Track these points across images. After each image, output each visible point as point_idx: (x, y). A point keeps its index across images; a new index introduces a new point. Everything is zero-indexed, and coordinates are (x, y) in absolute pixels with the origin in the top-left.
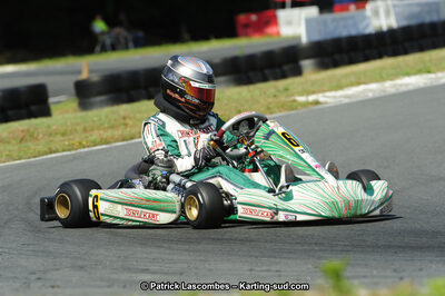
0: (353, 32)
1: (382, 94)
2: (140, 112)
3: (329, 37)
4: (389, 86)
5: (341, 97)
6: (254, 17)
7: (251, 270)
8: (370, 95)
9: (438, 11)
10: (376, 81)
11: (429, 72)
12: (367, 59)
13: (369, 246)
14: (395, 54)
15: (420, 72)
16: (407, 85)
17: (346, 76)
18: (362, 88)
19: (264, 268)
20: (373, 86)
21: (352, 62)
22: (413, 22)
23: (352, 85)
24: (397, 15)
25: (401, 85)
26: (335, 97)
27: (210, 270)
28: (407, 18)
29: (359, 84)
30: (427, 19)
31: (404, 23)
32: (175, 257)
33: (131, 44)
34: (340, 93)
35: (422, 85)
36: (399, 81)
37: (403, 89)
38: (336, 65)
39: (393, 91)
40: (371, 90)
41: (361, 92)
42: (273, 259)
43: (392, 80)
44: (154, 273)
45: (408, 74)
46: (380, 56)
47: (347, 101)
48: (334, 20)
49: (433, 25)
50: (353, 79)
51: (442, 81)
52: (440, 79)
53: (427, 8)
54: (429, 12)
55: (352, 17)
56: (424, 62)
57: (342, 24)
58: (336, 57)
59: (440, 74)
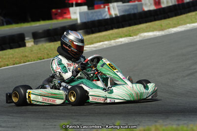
0: (100, 18)
1: (110, 46)
2: (5, 55)
3: (89, 20)
4: (113, 43)
5: (92, 47)
6: (59, 11)
7: (44, 125)
8: (105, 46)
9: (137, 8)
10: (108, 40)
11: (130, 36)
12: (106, 30)
13: (96, 113)
14: (118, 27)
15: (126, 36)
16: (121, 42)
17: (96, 38)
18: (101, 43)
19: (50, 124)
20: (106, 42)
21: (100, 31)
22: (126, 13)
23: (97, 42)
24: (119, 10)
25: (118, 42)
26: (90, 47)
27: (27, 125)
28: (123, 12)
29: (100, 42)
30: (132, 12)
31: (122, 14)
32: (14, 120)
33: (5, 23)
34: (92, 46)
35: (127, 42)
36: (117, 40)
37: (119, 44)
38: (93, 33)
39: (114, 44)
40: (105, 44)
41: (101, 45)
42: (54, 120)
43: (114, 40)
44: (4, 127)
45: (121, 37)
46: (112, 29)
47: (95, 49)
48: (92, 13)
49: (134, 15)
50: (98, 39)
51: (136, 40)
52: (135, 39)
53: (132, 7)
54: (133, 9)
55: (100, 11)
56: (130, 31)
57: (95, 14)
58: (93, 29)
59: (135, 37)
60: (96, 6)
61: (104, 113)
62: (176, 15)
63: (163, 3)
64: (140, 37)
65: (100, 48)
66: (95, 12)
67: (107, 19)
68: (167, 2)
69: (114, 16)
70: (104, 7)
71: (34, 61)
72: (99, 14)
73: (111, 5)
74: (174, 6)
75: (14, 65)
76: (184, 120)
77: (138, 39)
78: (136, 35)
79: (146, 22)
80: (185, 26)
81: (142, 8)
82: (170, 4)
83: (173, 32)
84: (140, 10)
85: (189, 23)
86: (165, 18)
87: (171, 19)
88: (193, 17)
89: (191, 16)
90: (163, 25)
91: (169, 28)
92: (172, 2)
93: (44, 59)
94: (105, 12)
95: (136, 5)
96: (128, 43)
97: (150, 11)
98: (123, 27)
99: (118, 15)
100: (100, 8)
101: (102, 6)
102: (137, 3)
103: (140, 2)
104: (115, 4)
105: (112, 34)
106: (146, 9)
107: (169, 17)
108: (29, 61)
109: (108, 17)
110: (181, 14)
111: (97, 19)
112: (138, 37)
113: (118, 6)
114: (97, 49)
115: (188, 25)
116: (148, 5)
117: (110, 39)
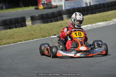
3: (72, 8)
14: (92, 13)
25: (98, 25)
36: (97, 24)
39: (96, 27)
40: (88, 26)
43: (95, 23)
51: (111, 24)
59: (110, 22)
64: (113, 21)
71: (39, 38)
75: (25, 41)
93: (46, 37)
96: (105, 26)
108: (36, 38)
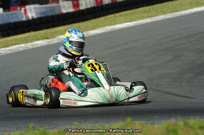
0: (16, 20)
1: (27, 49)
4: (30, 45)
5: (8, 50)
8: (21, 49)
9: (54, 11)
11: (48, 39)
12: (22, 33)
15: (43, 38)
16: (38, 44)
17: (12, 40)
18: (17, 46)
20: (23, 45)
21: (16, 34)
22: (43, 16)
23: (13, 45)
24: (36, 12)
26: (5, 50)
28: (40, 14)
29: (16, 44)
30: (50, 14)
31: (39, 16)
34: (7, 48)
35: (44, 44)
37: (36, 46)
38: (9, 35)
41: (17, 48)
45: (38, 40)
46: (29, 31)
47: (10, 52)
48: (7, 15)
49: (52, 17)
50: (14, 42)
52: (53, 41)
53: (49, 9)
54: (50, 11)
55: (15, 14)
56: (47, 34)
57: (11, 16)
58: (9, 31)
60: (12, 8)
61: (20, 117)
62: (95, 17)
63: (82, 5)
65: (16, 51)
66: (11, 14)
67: (24, 21)
68: (86, 4)
69: (31, 18)
70: (21, 9)
72: (15, 16)
73: (27, 7)
74: (93, 8)
76: (102, 123)
77: (56, 42)
78: (54, 37)
79: (64, 25)
80: (104, 28)
81: (60, 10)
82: (89, 6)
83: (92, 34)
84: (57, 12)
85: (108, 25)
86: (83, 20)
87: (90, 21)
88: (112, 19)
89: (110, 18)
90: (81, 27)
91: (88, 30)
92: (90, 4)
94: (21, 14)
95: (53, 7)
97: (68, 14)
98: (40, 29)
99: (35, 17)
100: (17, 10)
101: (19, 8)
102: (54, 5)
103: (57, 4)
104: (32, 6)
105: (28, 37)
106: (64, 11)
107: (88, 19)
109: (24, 19)
110: (100, 16)
111: (13, 21)
112: (56, 39)
113: (35, 8)
114: (13, 52)
115: (107, 27)
116: (67, 8)
117: (26, 42)
